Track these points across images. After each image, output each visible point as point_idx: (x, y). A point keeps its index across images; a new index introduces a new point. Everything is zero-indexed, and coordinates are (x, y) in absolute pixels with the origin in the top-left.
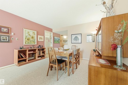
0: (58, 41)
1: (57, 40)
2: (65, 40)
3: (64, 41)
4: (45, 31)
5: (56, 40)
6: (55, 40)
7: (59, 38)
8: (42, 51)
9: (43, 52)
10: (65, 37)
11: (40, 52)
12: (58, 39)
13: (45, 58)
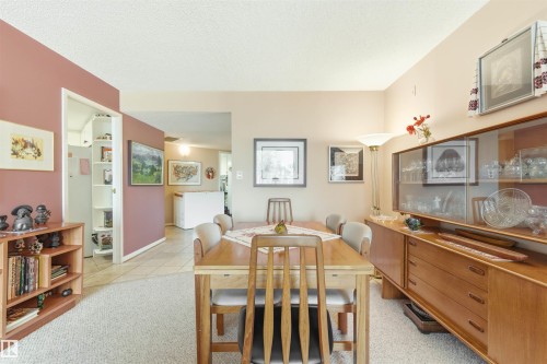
0: (153, 169)
1: (149, 163)
2: (183, 164)
3: (178, 171)
4: (65, 92)
5: (144, 166)
6: (136, 167)
7: (156, 153)
8: (46, 258)
9: (55, 262)
10: (184, 150)
11: (26, 268)
12: (153, 158)
13: (73, 305)
